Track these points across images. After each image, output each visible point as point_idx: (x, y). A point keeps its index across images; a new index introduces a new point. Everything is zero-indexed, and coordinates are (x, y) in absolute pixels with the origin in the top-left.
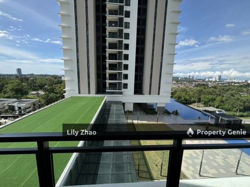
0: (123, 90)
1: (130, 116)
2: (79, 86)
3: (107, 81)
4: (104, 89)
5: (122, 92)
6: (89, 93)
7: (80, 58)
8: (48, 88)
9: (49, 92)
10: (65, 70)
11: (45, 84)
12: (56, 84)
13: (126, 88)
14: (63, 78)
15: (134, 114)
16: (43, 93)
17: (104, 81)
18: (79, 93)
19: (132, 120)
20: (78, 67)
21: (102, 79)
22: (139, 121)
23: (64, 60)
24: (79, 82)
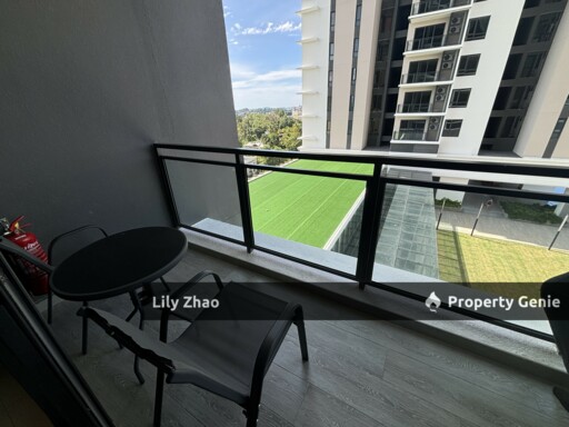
0: (442, 140)
1: (448, 215)
2: (328, 130)
3: (396, 115)
4: (385, 138)
5: (438, 146)
6: (349, 147)
7: (335, 58)
8: (270, 136)
9: (272, 144)
10: (303, 94)
11: (265, 129)
12: (282, 128)
13: (456, 134)
14: (295, 115)
15: (462, 212)
16: (262, 146)
17: (389, 116)
18: (328, 147)
19: (454, 226)
20: (330, 82)
21: (382, 111)
22: (476, 233)
23: (304, 70)
24: (329, 120)
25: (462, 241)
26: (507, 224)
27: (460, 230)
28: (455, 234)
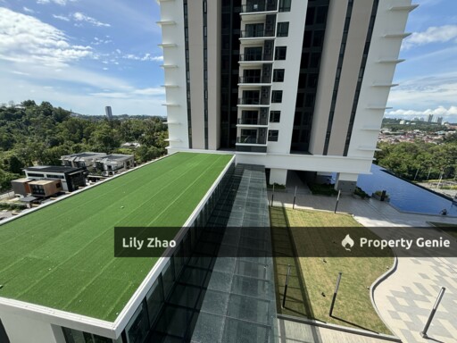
0: (268, 144)
1: (277, 195)
2: (190, 134)
3: (237, 125)
4: (232, 142)
5: (266, 147)
6: (207, 148)
7: (191, 82)
8: (147, 137)
9: (148, 145)
10: (168, 106)
11: (142, 132)
12: (157, 131)
13: (276, 140)
15: (287, 192)
16: (139, 145)
17: (233, 126)
18: (191, 147)
19: (283, 203)
20: (188, 99)
21: (229, 123)
22: (296, 206)
23: (167, 87)
24: (190, 127)
25: (288, 213)
26: (312, 198)
27: (287, 205)
28: (283, 209)
